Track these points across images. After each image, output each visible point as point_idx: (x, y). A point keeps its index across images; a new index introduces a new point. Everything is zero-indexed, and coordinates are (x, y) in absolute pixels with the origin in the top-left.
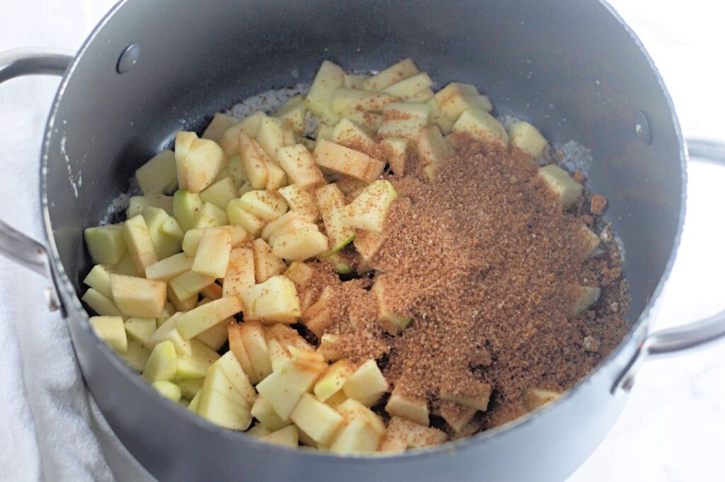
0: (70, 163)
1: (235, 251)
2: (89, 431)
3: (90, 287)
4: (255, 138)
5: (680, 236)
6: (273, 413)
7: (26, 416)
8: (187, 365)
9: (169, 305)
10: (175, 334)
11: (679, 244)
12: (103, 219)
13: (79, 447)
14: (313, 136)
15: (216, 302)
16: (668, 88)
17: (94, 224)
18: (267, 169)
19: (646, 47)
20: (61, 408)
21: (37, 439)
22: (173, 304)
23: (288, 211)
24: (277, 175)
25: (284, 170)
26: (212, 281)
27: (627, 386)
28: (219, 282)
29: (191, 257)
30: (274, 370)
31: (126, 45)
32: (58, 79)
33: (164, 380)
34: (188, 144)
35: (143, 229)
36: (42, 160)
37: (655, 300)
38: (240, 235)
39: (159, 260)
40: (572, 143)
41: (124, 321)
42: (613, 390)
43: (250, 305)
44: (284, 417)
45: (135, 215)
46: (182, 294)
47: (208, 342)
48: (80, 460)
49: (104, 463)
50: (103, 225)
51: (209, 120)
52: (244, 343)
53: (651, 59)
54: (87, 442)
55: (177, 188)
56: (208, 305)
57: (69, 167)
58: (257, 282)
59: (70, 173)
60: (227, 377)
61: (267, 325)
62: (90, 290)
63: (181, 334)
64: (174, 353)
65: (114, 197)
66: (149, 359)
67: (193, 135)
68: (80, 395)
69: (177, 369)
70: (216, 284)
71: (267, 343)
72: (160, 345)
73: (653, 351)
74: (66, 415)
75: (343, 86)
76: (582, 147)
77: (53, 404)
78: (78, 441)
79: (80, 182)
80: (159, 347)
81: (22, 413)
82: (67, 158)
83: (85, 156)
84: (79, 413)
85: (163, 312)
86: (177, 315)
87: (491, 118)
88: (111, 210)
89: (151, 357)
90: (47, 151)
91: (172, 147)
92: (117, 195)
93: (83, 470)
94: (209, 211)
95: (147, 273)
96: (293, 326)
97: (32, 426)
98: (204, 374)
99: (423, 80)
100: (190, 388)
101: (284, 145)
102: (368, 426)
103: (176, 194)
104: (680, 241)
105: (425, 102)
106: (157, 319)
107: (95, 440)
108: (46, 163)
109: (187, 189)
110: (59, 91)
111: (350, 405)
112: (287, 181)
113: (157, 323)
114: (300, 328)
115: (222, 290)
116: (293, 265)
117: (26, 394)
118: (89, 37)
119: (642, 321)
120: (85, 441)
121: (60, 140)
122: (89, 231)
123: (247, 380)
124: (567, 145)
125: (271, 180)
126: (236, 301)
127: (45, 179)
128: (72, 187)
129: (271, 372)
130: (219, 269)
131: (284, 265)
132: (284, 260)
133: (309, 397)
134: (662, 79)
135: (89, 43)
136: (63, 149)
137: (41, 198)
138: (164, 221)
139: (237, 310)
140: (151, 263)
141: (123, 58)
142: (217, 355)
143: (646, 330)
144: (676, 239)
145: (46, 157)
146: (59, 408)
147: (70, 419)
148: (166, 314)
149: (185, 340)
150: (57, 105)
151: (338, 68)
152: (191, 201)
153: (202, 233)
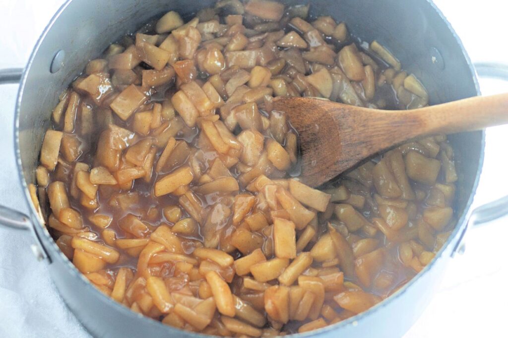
16: (456, 31)
32: (16, 86)
36: (16, 154)
42: (452, 255)
73: (478, 222)
134: (450, 25)
137: (21, 182)
141: (54, 63)
145: (19, 151)
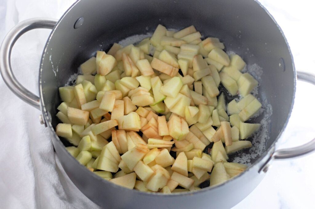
0: (53, 64)
1: (117, 101)
2: (55, 171)
3: (59, 111)
4: (129, 55)
5: (291, 113)
6: (126, 167)
7: (31, 165)
8: (95, 145)
9: (90, 120)
10: (91, 133)
11: (290, 117)
12: (66, 83)
13: (51, 177)
14: (152, 55)
15: (108, 122)
16: (292, 52)
17: (63, 86)
18: (132, 69)
19: (284, 34)
20: (44, 161)
21: (34, 174)
22: (91, 120)
23: (139, 87)
24: (136, 71)
25: (138, 69)
26: (107, 113)
27: (265, 171)
28: (110, 113)
29: (100, 102)
30: (129, 150)
31: (78, 18)
32: (50, 30)
33: (86, 150)
34: (101, 57)
35: (81, 89)
36: (41, 66)
37: (278, 139)
38: (119, 95)
39: (87, 103)
40: (255, 65)
41: (72, 126)
42: (259, 171)
43: (121, 123)
44: (131, 170)
45: (79, 83)
46: (95, 117)
47: (104, 136)
48: (51, 182)
49: (60, 184)
50: (67, 86)
51: (111, 45)
52: (118, 139)
53: (286, 39)
54: (54, 175)
55: (96, 73)
56: (104, 122)
57: (53, 66)
58: (125, 114)
59: (53, 67)
60: (110, 151)
61: (127, 131)
62: (59, 112)
63: (94, 133)
64: (90, 140)
65: (71, 75)
66: (80, 142)
67: (104, 53)
68: (52, 156)
69: (91, 147)
70: (109, 114)
71: (127, 139)
72: (85, 137)
73: (276, 158)
74: (46, 164)
75: (166, 35)
76: (259, 67)
77: (41, 159)
78: (50, 174)
79: (57, 70)
80: (84, 138)
81: (29, 163)
82: (52, 63)
83: (60, 61)
84: (51, 163)
85: (87, 123)
86: (93, 125)
87: (223, 52)
88: (70, 80)
89: (81, 141)
90: (43, 62)
91: (95, 56)
92: (73, 74)
93: (52, 187)
94: (108, 84)
95: (82, 107)
96: (137, 132)
97: (33, 169)
98: (101, 149)
99: (198, 35)
100: (96, 154)
101: (140, 59)
102: (163, 175)
103: (96, 75)
104: (290, 115)
105: (197, 44)
106: (85, 126)
107: (57, 174)
108: (42, 67)
109: (100, 74)
110: (49, 37)
111: (157, 167)
112: (140, 74)
113: (84, 128)
114: (140, 133)
115: (111, 116)
116: (140, 108)
117: (31, 156)
118: (63, 16)
119: (272, 147)
120: (53, 175)
121: (49, 56)
122: (61, 89)
123: (118, 153)
124: (253, 65)
125: (133, 73)
126: (115, 122)
127: (41, 73)
128: (54, 73)
129: (127, 150)
130: (110, 108)
131: (136, 108)
132: (136, 106)
133: (141, 162)
134: (290, 48)
135: (62, 19)
136: (50, 59)
137: (39, 81)
138: (90, 87)
139: (116, 125)
140: (84, 103)
141: (77, 22)
142: (107, 142)
143: (274, 149)
144: (289, 114)
145: (42, 64)
146: (43, 161)
147: (48, 166)
148: (88, 124)
149: (95, 135)
150: (48, 43)
151: (164, 28)
152: (102, 79)
153: (104, 93)
